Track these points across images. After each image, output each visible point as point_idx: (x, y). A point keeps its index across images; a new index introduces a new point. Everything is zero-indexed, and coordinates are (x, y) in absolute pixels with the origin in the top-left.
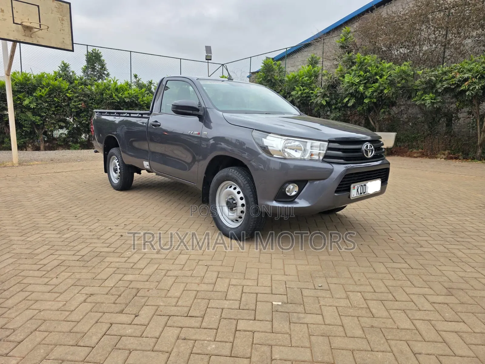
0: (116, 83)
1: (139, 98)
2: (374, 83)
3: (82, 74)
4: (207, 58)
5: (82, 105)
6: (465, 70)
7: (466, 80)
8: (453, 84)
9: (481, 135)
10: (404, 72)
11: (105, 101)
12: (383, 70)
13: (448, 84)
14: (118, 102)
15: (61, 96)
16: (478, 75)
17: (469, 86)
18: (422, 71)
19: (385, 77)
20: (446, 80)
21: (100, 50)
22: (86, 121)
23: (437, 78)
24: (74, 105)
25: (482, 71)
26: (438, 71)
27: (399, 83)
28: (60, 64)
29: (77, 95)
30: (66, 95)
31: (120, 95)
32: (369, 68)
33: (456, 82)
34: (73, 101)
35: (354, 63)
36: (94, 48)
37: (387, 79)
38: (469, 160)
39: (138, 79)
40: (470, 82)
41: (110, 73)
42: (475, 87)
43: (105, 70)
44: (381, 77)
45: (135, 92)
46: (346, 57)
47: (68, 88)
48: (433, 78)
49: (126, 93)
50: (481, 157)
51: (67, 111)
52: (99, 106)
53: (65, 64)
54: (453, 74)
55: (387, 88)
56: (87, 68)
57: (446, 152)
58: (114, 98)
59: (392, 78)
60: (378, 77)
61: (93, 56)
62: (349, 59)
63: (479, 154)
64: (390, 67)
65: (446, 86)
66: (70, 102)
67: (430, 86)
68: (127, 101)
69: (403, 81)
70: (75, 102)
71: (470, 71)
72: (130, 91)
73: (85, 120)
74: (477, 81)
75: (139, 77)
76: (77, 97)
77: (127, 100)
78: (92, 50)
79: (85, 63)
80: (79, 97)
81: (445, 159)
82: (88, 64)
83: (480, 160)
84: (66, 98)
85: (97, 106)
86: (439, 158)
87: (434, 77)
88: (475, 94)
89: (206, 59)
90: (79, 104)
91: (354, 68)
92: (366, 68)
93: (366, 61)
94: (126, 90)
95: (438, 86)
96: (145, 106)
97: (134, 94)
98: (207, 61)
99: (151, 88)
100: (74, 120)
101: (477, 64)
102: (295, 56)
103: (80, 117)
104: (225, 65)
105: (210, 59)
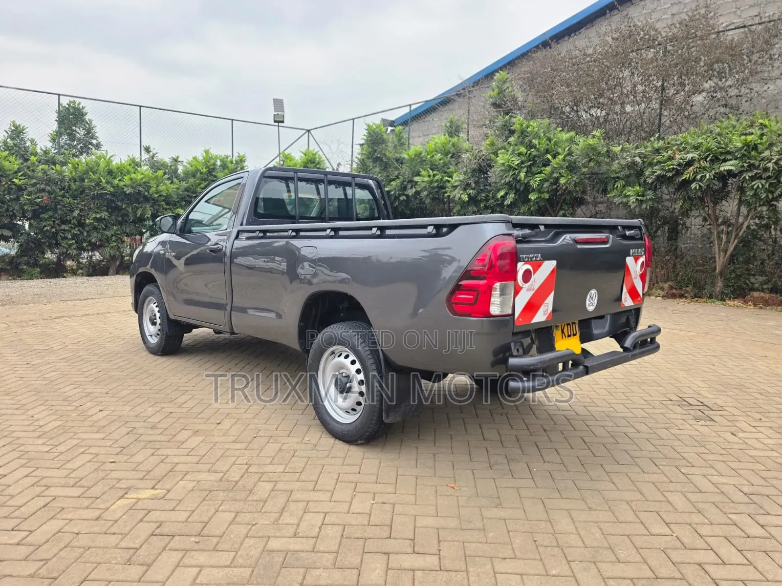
0: (109, 162)
1: (150, 187)
2: (545, 165)
3: (51, 144)
4: (276, 119)
5: (42, 198)
6: (688, 147)
7: (690, 163)
8: (669, 170)
9: (720, 257)
10: (593, 148)
11: (87, 191)
12: (559, 145)
13: (662, 169)
14: (112, 194)
15: (4, 183)
16: (709, 155)
17: (696, 173)
18: (621, 147)
19: (561, 157)
20: (659, 162)
21: (84, 103)
22: (52, 227)
23: (645, 160)
24: (28, 200)
25: (716, 148)
26: (645, 148)
27: (584, 166)
28: (7, 126)
29: (34, 181)
30: (13, 182)
31: (116, 182)
32: (535, 142)
33: (675, 167)
34: (25, 192)
35: (512, 132)
36: (72, 99)
37: (564, 160)
38: (704, 300)
39: (151, 154)
40: (697, 167)
41: (101, 143)
42: (705, 176)
43: (93, 138)
44: (554, 157)
45: (142, 176)
46: (499, 122)
47: (18, 169)
48: (638, 159)
49: (127, 178)
50: (722, 293)
51: (14, 209)
52: (75, 201)
53: (16, 127)
54: (670, 152)
55: (565, 175)
56: (59, 134)
57: (666, 286)
58: (104, 187)
59: (575, 157)
60: (549, 157)
61: (69, 113)
62: (504, 126)
63: (718, 289)
64: (571, 141)
65: (659, 172)
66: (20, 193)
67: (635, 173)
68: (128, 192)
69: (592, 164)
70: (30, 194)
71: (696, 148)
72: (133, 176)
73: (49, 225)
74: (708, 165)
75: (153, 150)
76: (34, 185)
77: (128, 191)
78: (68, 102)
79: (55, 126)
80: (38, 186)
81: (662, 297)
82: (59, 128)
83: (723, 300)
84: (13, 186)
85: (72, 201)
86: (653, 296)
87: (640, 157)
88: (705, 187)
89: (275, 121)
90: (38, 198)
91: (511, 139)
92: (530, 141)
93: (529, 129)
94: (129, 172)
95: (647, 173)
96: (163, 201)
97: (142, 179)
98: (277, 124)
99: (177, 170)
100: (30, 225)
101: (709, 137)
102: (429, 118)
103: (41, 220)
104: (311, 131)
105: (283, 122)
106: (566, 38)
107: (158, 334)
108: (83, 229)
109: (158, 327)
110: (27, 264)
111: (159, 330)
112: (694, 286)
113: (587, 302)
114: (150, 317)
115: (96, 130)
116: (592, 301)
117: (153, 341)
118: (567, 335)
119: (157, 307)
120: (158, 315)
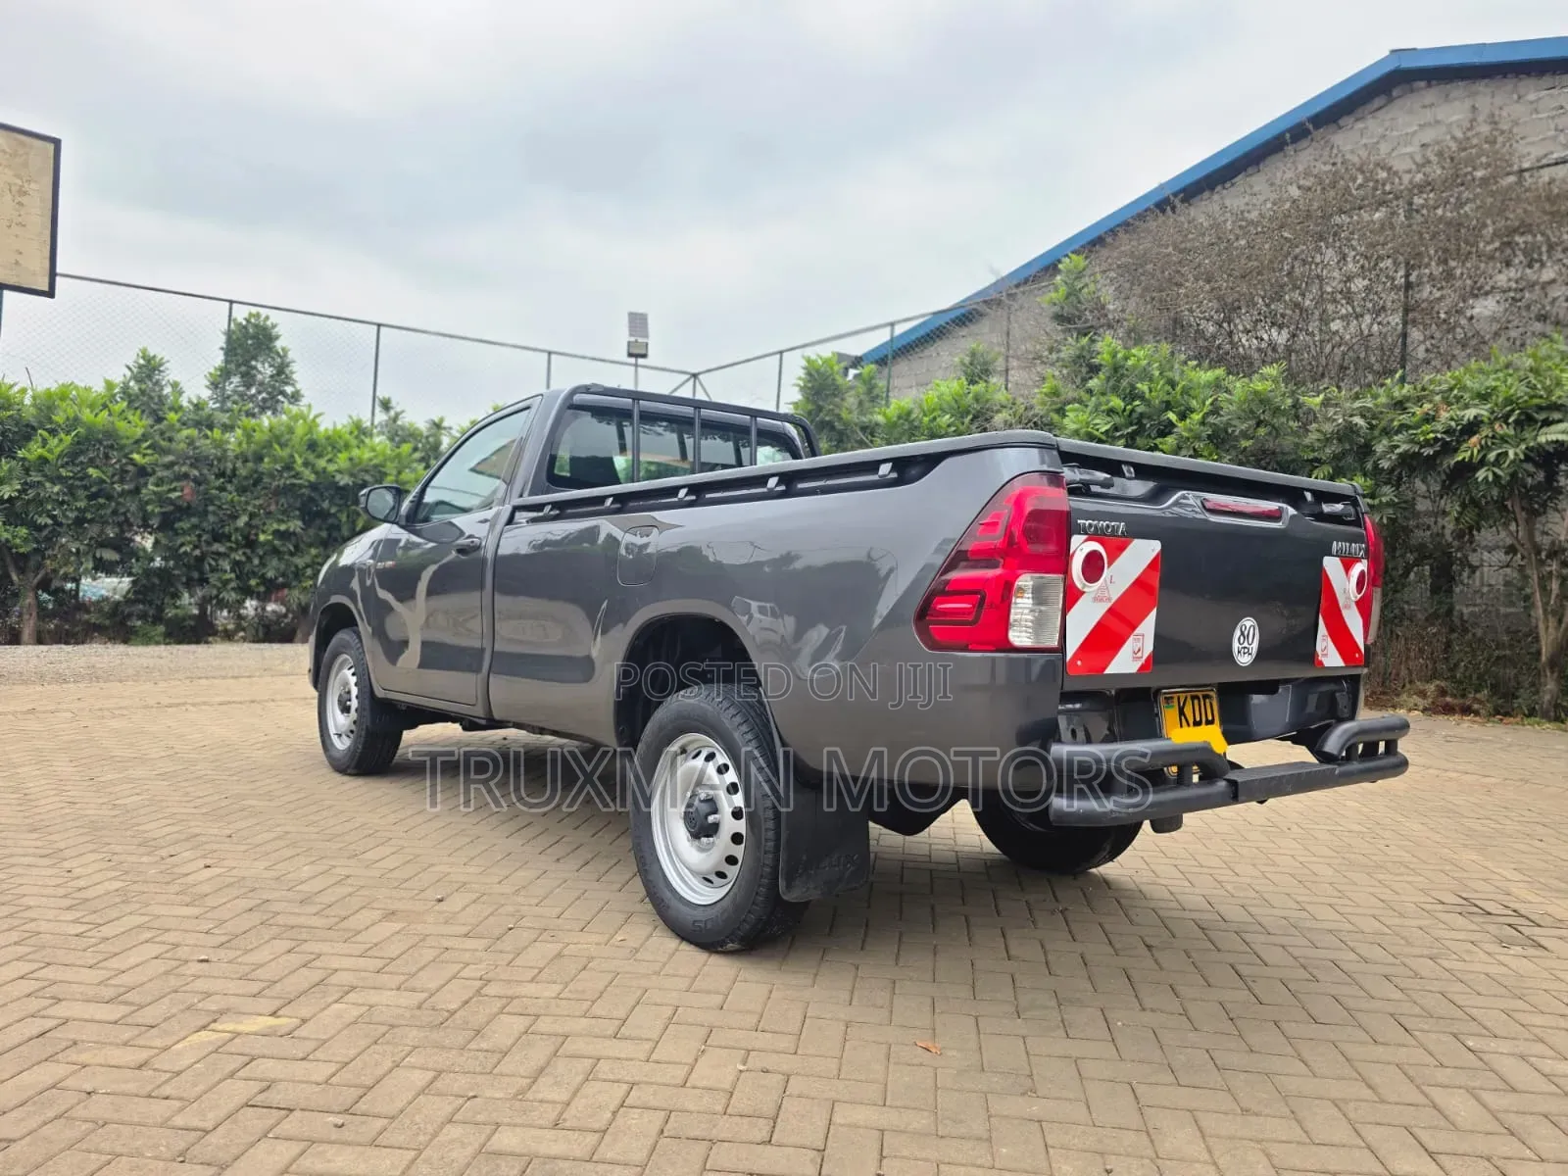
0: (312, 426)
1: (385, 474)
2: (1163, 434)
3: (209, 393)
5: (182, 490)
6: (1467, 396)
7: (1472, 428)
8: (1427, 443)
9: (1547, 628)
10: (1263, 400)
11: (266, 480)
12: (1192, 392)
13: (1412, 441)
14: (313, 487)
15: (114, 461)
16: (1513, 411)
17: (1485, 448)
18: (1322, 396)
19: (1197, 417)
20: (1403, 427)
21: (275, 317)
22: (196, 547)
23: (1374, 422)
24: (155, 493)
25: (1526, 398)
26: (1375, 397)
27: (1245, 435)
28: (131, 358)
29: (170, 458)
30: (132, 459)
31: (322, 463)
32: (1143, 387)
33: (1439, 436)
34: (152, 480)
35: (1094, 369)
36: (254, 310)
37: (1203, 423)
38: (1518, 719)
39: (393, 413)
40: (1487, 437)
41: (302, 392)
42: (1506, 454)
43: (287, 384)
44: (1183, 417)
45: (372, 454)
46: (1070, 348)
47: (143, 435)
48: (1358, 420)
49: (342, 457)
50: (1557, 706)
51: (128, 511)
52: (243, 499)
53: (149, 359)
54: (1427, 406)
55: (1205, 453)
56: (225, 373)
57: (1431, 688)
58: (298, 474)
59: (1225, 419)
60: (1172, 416)
61: (247, 336)
62: (1079, 357)
63: (1547, 697)
64: (1217, 385)
65: (1404, 447)
66: (142, 481)
67: (1353, 450)
68: (342, 483)
69: (1262, 431)
70: (160, 482)
71: (1483, 397)
72: (355, 452)
73: (190, 543)
74: (1511, 432)
75: (397, 405)
76: (169, 466)
77: (344, 480)
78: (246, 315)
79: (218, 359)
80: (176, 468)
81: (1423, 711)
82: (227, 361)
83: (1558, 719)
84: (130, 468)
85: (236, 498)
86: (1402, 706)
87: (1363, 416)
88: (1508, 478)
89: (630, 355)
90: (175, 490)
91: (1093, 383)
92: (1133, 387)
93: (1130, 363)
94: (347, 446)
95: (1380, 447)
97: (371, 460)
98: (632, 360)
99: (438, 444)
100: (156, 543)
101: (1511, 375)
102: (932, 350)
103: (177, 534)
104: (701, 377)
105: (644, 356)
106: (1206, 194)
107: (352, 732)
108: (253, 552)
109: (353, 715)
110: (143, 616)
111: (355, 722)
112: (1494, 688)
113: (1236, 645)
114: (340, 696)
115: (294, 367)
116: (1246, 644)
117: (342, 745)
118: (1191, 721)
119: (353, 674)
120: (354, 691)
